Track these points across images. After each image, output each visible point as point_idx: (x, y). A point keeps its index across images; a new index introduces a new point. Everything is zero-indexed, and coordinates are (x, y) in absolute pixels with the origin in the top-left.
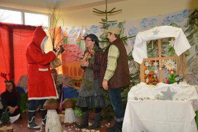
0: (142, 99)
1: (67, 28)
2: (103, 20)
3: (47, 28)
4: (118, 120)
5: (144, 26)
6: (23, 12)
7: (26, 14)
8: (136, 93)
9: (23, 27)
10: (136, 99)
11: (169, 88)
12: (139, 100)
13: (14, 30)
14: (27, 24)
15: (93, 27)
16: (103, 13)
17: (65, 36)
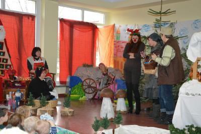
0: (193, 95)
1: (120, 26)
2: (157, 20)
4: (168, 113)
5: (196, 27)
6: (83, 10)
7: (85, 11)
8: (188, 88)
9: (82, 24)
10: (187, 94)
12: (191, 96)
15: (145, 26)
16: (157, 13)
17: (118, 33)
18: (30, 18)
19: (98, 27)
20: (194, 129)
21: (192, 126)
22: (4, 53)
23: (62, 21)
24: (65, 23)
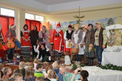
1: (52, 22)
3: (42, 22)
6: (35, 15)
7: (36, 16)
11: (118, 48)
13: (32, 22)
14: (36, 20)
15: (65, 22)
16: (78, 17)
17: (51, 25)
21: (109, 64)
22: (1, 36)
23: (26, 20)
24: (28, 21)
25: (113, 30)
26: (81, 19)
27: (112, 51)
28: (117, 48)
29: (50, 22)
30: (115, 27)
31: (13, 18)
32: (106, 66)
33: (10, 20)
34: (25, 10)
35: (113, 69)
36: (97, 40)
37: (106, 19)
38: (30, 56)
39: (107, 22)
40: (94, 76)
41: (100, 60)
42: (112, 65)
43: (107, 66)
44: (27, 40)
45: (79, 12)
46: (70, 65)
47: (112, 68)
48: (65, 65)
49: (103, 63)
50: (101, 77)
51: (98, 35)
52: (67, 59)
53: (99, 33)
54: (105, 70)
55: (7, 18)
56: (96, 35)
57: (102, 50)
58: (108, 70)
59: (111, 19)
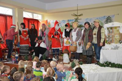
1: (50, 21)
3: (40, 20)
6: (33, 13)
13: (30, 21)
14: (34, 18)
15: (63, 20)
16: (76, 15)
17: (49, 24)
18: (10, 17)
19: (40, 21)
20: (108, 63)
21: (107, 62)
23: (25, 18)
24: (26, 20)
25: (111, 28)
26: (79, 18)
27: (110, 49)
28: (115, 46)
29: (48, 21)
30: (113, 24)
31: (11, 17)
32: (104, 64)
33: (8, 18)
34: (23, 9)
35: (111, 67)
36: (95, 38)
37: (104, 17)
38: (28, 54)
39: (105, 20)
40: (92, 74)
41: (99, 58)
42: (110, 63)
43: (106, 63)
44: (25, 39)
45: (77, 10)
46: (69, 63)
47: (110, 65)
48: (64, 64)
49: (101, 61)
50: (99, 74)
51: (96, 33)
52: (66, 57)
53: (97, 31)
54: (103, 68)
55: (5, 16)
56: (94, 33)
57: (100, 48)
58: (106, 68)
59: (109, 16)
